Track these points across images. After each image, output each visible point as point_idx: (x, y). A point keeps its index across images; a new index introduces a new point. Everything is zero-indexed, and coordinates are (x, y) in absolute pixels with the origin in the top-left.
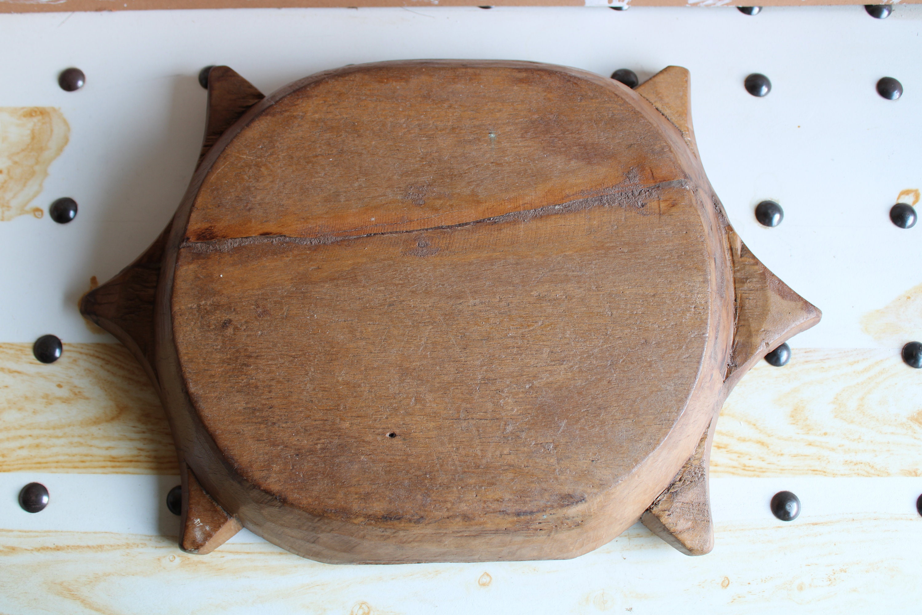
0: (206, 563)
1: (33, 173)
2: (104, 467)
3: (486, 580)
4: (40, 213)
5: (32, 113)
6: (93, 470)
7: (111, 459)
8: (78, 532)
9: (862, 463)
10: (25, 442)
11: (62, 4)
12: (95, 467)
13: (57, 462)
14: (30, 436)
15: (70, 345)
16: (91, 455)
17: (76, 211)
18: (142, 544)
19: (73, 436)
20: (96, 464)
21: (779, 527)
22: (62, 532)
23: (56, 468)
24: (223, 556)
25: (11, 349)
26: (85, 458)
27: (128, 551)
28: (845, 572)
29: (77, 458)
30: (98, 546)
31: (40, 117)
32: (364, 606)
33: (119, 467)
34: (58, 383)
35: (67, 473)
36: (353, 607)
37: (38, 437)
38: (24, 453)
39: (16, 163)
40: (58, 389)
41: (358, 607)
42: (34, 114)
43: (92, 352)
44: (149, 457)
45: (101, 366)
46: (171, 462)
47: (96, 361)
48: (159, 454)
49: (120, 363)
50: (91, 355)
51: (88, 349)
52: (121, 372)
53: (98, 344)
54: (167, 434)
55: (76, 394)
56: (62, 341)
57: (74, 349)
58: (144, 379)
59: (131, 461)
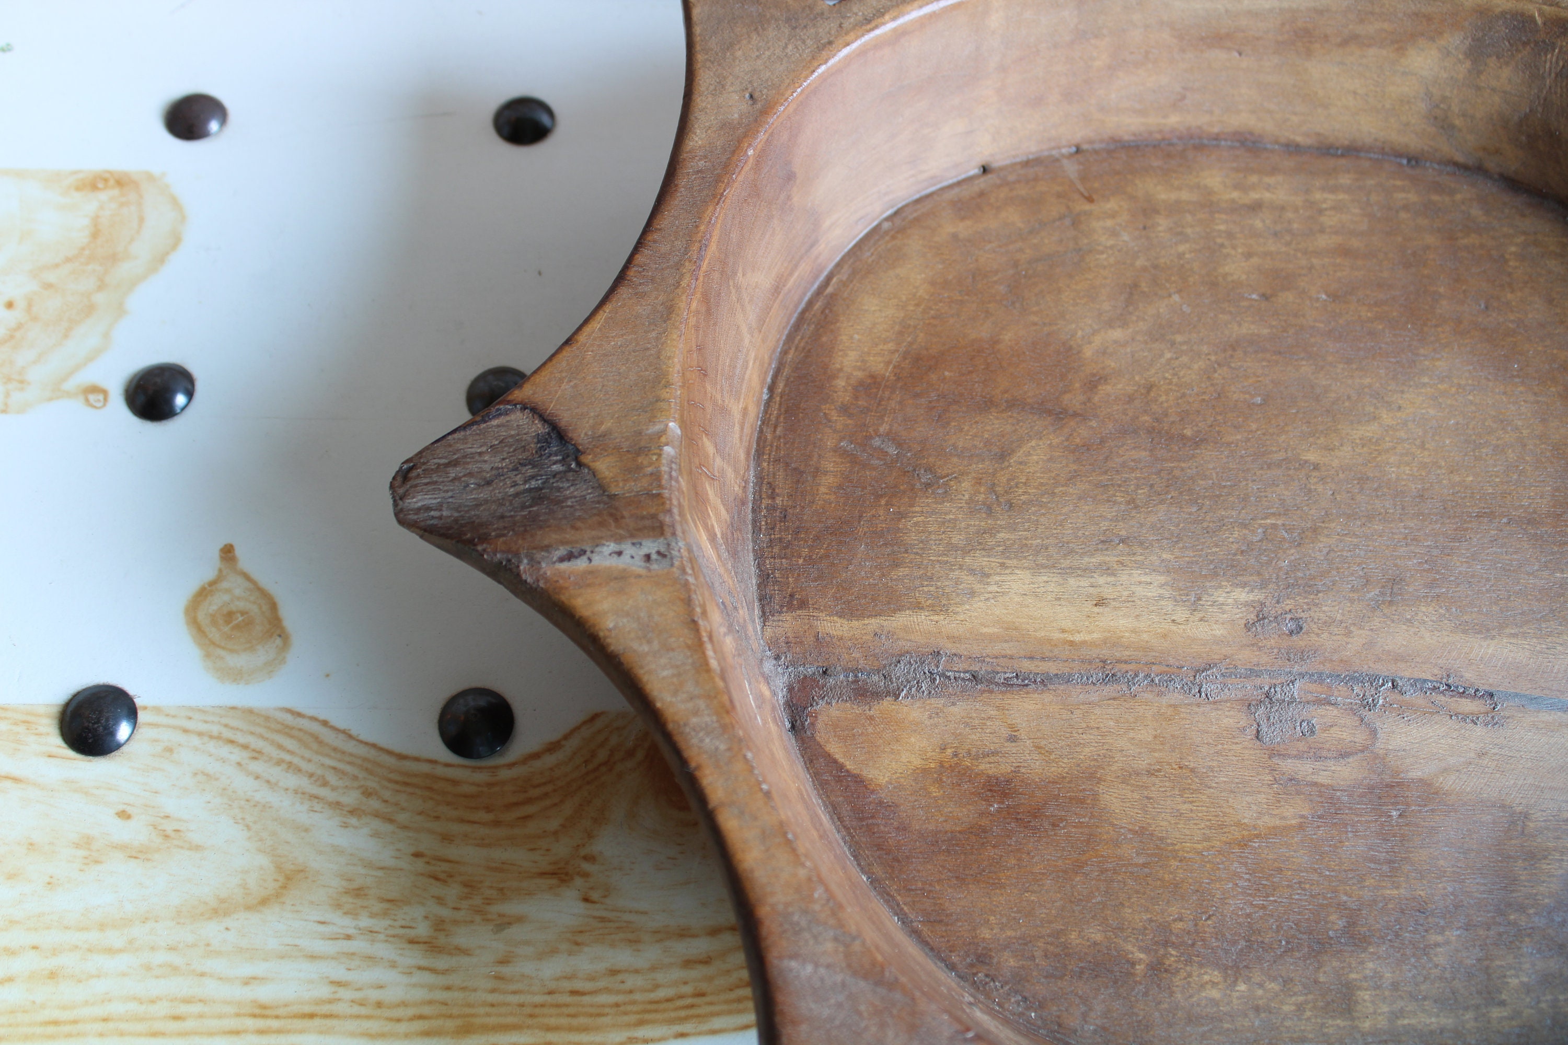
1: (89, 309)
2: (236, 1033)
4: (101, 397)
5: (96, 182)
7: (257, 1011)
10: (19, 965)
12: (210, 1034)
13: (105, 1020)
14: (35, 948)
15: (157, 710)
16: (200, 1001)
17: (190, 394)
19: (153, 948)
20: (214, 1024)
23: (101, 1035)
26: (183, 1009)
29: (162, 1009)
31: (116, 192)
33: (277, 1032)
34: (121, 807)
37: (55, 951)
38: (14, 995)
39: (48, 286)
40: (119, 822)
42: (100, 185)
43: (215, 729)
44: (361, 1005)
45: (239, 764)
46: (421, 1017)
47: (225, 751)
48: (392, 994)
49: (288, 757)
50: (211, 737)
51: (206, 722)
52: (292, 781)
53: (233, 708)
54: (412, 942)
55: (167, 836)
56: (138, 702)
57: (171, 721)
58: (351, 798)
59: (312, 1016)
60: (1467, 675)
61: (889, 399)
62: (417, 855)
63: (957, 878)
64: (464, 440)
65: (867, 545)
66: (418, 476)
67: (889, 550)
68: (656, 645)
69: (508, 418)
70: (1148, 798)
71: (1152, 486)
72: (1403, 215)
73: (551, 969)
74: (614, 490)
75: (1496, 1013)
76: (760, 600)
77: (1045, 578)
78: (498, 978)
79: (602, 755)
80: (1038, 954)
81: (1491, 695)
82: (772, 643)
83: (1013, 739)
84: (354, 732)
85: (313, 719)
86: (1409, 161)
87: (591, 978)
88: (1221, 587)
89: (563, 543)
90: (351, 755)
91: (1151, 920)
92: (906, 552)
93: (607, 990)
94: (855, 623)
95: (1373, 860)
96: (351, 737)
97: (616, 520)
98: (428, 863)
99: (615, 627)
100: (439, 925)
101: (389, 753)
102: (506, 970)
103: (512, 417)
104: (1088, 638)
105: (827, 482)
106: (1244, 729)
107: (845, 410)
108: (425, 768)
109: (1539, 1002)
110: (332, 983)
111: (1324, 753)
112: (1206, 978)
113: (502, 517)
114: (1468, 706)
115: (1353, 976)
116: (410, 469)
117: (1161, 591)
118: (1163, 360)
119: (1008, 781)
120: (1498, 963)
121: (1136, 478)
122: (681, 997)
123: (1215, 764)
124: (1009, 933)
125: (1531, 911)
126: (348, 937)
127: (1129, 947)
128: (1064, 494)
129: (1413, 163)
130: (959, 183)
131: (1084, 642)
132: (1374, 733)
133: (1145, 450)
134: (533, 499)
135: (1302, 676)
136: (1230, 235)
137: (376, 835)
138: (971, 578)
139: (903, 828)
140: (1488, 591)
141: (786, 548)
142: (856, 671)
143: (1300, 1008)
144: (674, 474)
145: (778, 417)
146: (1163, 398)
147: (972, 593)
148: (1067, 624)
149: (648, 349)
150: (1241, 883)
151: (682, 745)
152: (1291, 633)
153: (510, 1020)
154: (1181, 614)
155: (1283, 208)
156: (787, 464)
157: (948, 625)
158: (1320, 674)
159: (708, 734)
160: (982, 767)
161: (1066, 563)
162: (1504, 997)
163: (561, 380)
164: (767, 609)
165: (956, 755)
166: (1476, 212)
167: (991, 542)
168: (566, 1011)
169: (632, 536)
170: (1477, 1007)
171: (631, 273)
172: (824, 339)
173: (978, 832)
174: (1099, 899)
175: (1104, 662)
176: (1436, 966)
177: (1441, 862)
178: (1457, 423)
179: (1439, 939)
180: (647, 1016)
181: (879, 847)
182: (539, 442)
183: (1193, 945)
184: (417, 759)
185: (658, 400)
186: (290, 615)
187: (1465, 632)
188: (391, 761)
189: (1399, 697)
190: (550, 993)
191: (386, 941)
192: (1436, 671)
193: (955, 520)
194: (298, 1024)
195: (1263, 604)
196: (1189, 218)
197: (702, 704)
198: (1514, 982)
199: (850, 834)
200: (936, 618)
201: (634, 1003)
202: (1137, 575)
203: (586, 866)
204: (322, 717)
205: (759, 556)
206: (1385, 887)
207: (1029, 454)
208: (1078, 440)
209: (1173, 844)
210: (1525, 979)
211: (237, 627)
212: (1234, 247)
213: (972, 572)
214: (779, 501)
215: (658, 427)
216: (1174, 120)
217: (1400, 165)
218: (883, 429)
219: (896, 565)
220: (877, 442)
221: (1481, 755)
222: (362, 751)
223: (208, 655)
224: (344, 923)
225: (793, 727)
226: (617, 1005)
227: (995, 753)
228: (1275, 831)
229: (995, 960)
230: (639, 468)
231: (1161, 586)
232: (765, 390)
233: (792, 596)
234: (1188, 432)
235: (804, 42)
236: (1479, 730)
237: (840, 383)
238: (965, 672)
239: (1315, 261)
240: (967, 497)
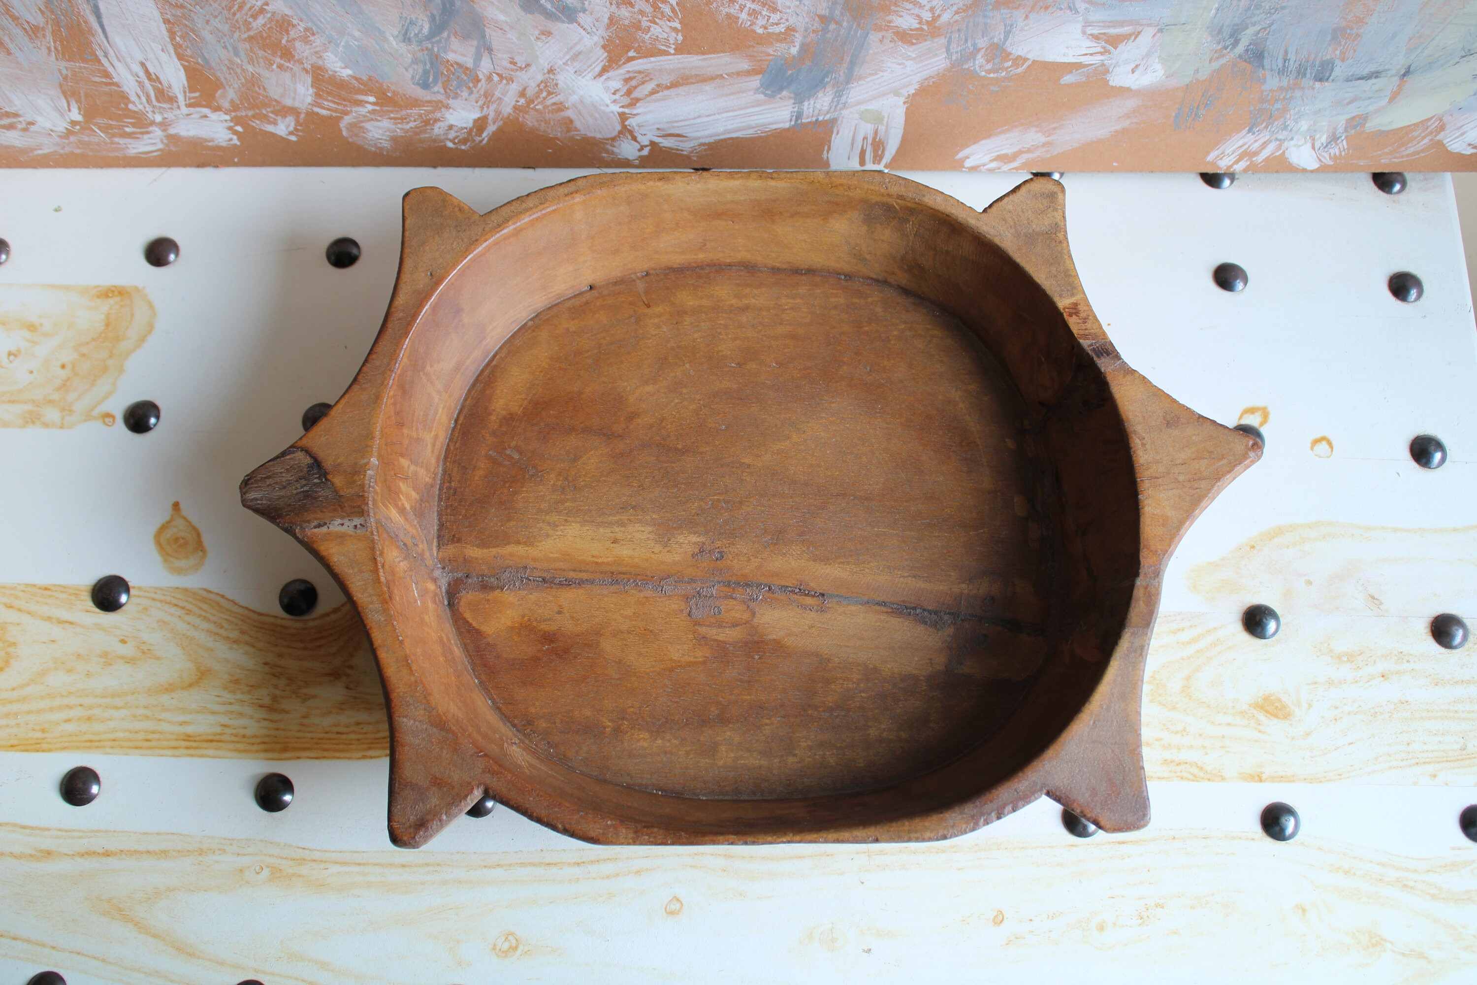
0: (303, 876)
1: (105, 369)
2: (176, 748)
3: (675, 906)
4: (111, 420)
5: (107, 293)
6: (162, 752)
7: (186, 738)
8: (135, 833)
9: (1186, 763)
10: (73, 714)
11: (155, 156)
12: (164, 748)
13: (114, 740)
14: (81, 705)
15: (140, 588)
16: (159, 732)
17: (158, 417)
18: (219, 849)
19: (137, 707)
20: (165, 743)
21: (1072, 846)
22: (114, 831)
23: (112, 747)
24: (326, 868)
25: (62, 592)
26: (151, 736)
27: (200, 858)
28: (1163, 907)
29: (141, 736)
30: (162, 852)
31: (118, 299)
32: (510, 938)
33: (196, 748)
34: (122, 638)
35: (127, 754)
36: (496, 940)
37: (91, 707)
38: (70, 727)
39: (83, 355)
40: (121, 645)
41: (503, 939)
42: (110, 295)
43: (168, 599)
44: (236, 736)
45: (180, 617)
46: (264, 743)
47: (173, 610)
48: (248, 732)
49: (204, 613)
50: (166, 603)
51: (164, 595)
52: (206, 625)
53: (177, 588)
54: (261, 706)
55: (144, 653)
56: (130, 584)
57: (147, 595)
58: (234, 635)
59: (211, 741)
60: (811, 584)
61: (519, 427)
62: (266, 664)
63: (522, 682)
64: (273, 466)
65: (496, 508)
66: (252, 483)
67: (507, 512)
68: (356, 570)
69: (294, 455)
70: (626, 645)
71: (654, 477)
72: (833, 312)
73: (327, 722)
74: (342, 493)
75: (791, 760)
76: (438, 538)
77: (587, 528)
78: (302, 725)
80: (558, 721)
81: (823, 595)
82: (442, 561)
83: (559, 612)
84: (237, 601)
85: (217, 594)
86: (845, 277)
87: (347, 726)
88: (682, 534)
89: (316, 519)
90: (235, 613)
91: (617, 707)
92: (516, 513)
93: (355, 732)
94: (485, 551)
95: (740, 680)
96: (235, 604)
97: (342, 508)
98: (271, 668)
99: (338, 561)
100: (275, 699)
101: (254, 612)
102: (306, 721)
103: (296, 455)
104: (605, 560)
105: (480, 473)
106: (683, 610)
107: (494, 434)
108: (271, 620)
109: (815, 754)
110: (222, 725)
111: (724, 624)
112: (641, 736)
113: (290, 505)
114: (809, 601)
115: (719, 738)
116: (249, 479)
117: (649, 536)
118: (673, 404)
119: (555, 634)
120: (797, 735)
121: (646, 472)
123: (664, 628)
124: (545, 710)
125: (821, 709)
126: (231, 704)
127: (604, 720)
128: (605, 481)
129: (848, 278)
130: (575, 296)
131: (603, 563)
132: (753, 614)
133: (654, 456)
134: (305, 496)
135: (719, 582)
136: (726, 327)
137: (246, 653)
138: (548, 527)
139: (498, 657)
140: (833, 538)
141: (454, 510)
142: (483, 576)
143: (688, 753)
144: (371, 484)
145: (458, 437)
146: (669, 426)
147: (548, 536)
148: (595, 553)
149: (364, 419)
150: (667, 690)
151: (364, 618)
152: (717, 559)
153: (306, 745)
154: (658, 548)
155: (761, 309)
156: (460, 464)
157: (532, 552)
158: (729, 582)
159: (376, 613)
160: (542, 627)
161: (599, 520)
162: (797, 752)
163: (321, 436)
164: (441, 543)
165: (529, 620)
166: (879, 309)
167: (562, 508)
168: (334, 742)
169: (349, 516)
170: (782, 756)
171: (360, 377)
172: (487, 392)
173: (535, 660)
174: (592, 695)
175: (612, 573)
176: (764, 735)
177: (777, 683)
178: (837, 441)
179: (768, 721)
180: (373, 746)
181: (485, 666)
182: (309, 467)
183: (637, 720)
184: (268, 615)
185: (367, 446)
186: (207, 540)
187: (814, 560)
188: (255, 616)
189: (771, 595)
190: (327, 733)
191: (249, 706)
192: (794, 582)
193: (544, 495)
194: (205, 744)
195: (704, 544)
196: (704, 316)
197: (375, 598)
198: (804, 744)
199: (471, 658)
200: (526, 548)
201: (366, 739)
202: (637, 526)
203: (349, 671)
204: (221, 593)
205: (440, 514)
206: (744, 695)
207: (589, 459)
208: (617, 451)
209: (635, 669)
210: (811, 744)
211: (180, 546)
212: (727, 335)
213: (549, 524)
214: (453, 484)
215: (366, 461)
216: (701, 256)
217: (840, 279)
218: (513, 444)
219: (509, 520)
220: (508, 452)
221: (811, 627)
222: (240, 611)
223: (165, 560)
224: (228, 697)
225: (449, 604)
226: (359, 740)
227: (549, 620)
228: (689, 664)
229: (536, 723)
230: (354, 482)
231: (649, 533)
232: (453, 422)
233: (454, 536)
234: (679, 446)
235: (463, 240)
236: (813, 614)
237: (493, 418)
238: (539, 577)
239: (773, 343)
240: (552, 483)
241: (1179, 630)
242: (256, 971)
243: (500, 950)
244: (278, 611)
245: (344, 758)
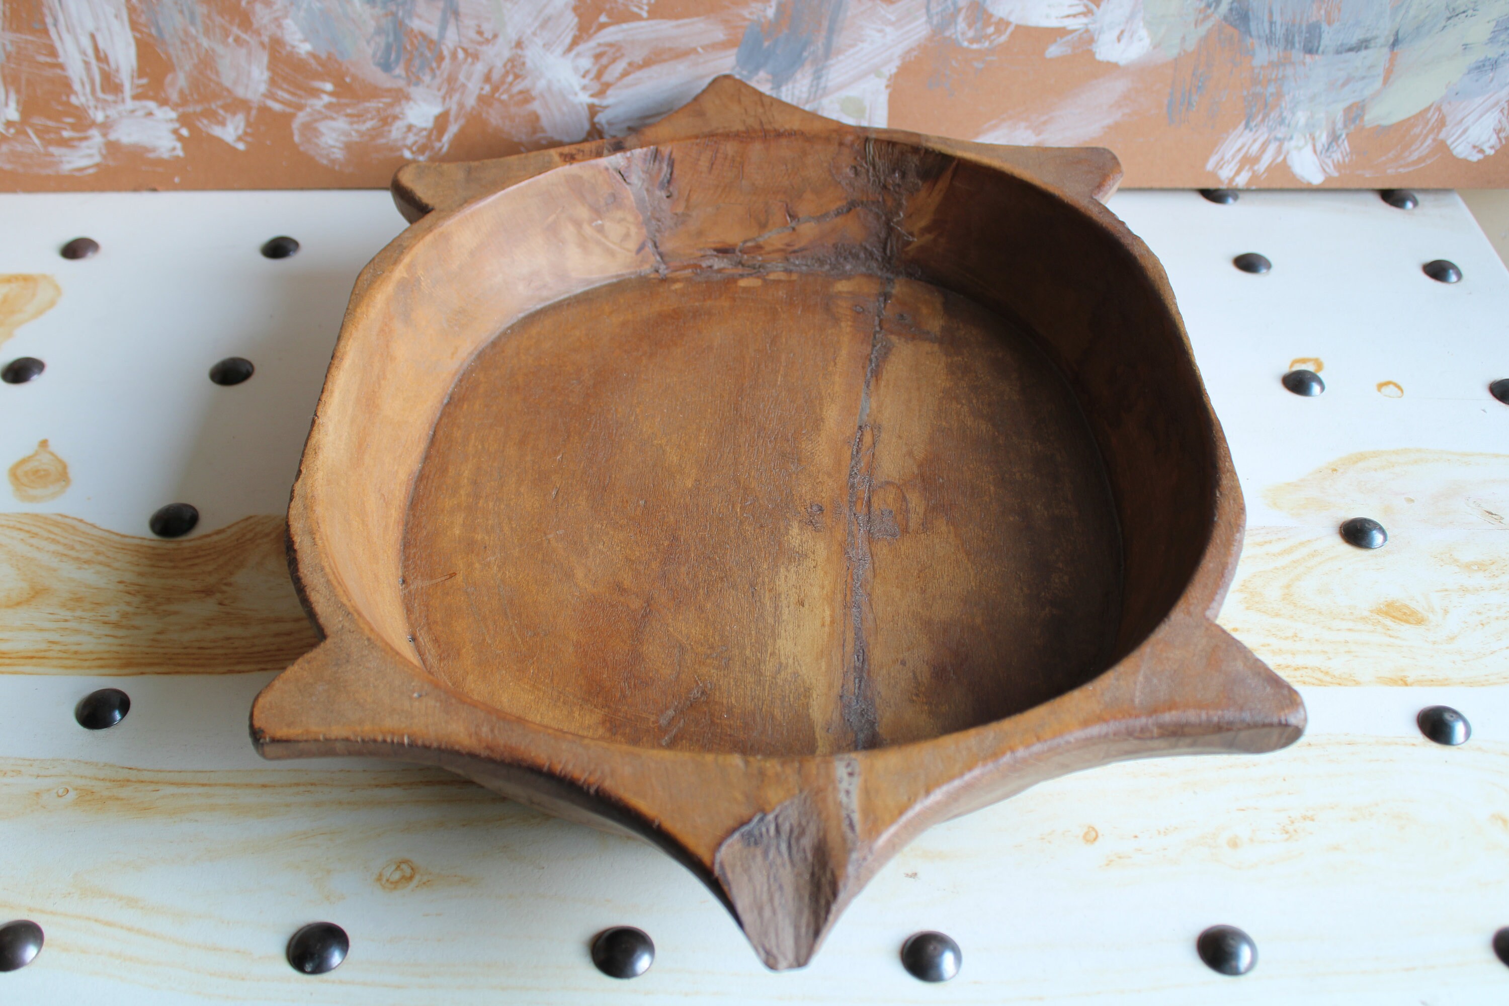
0: (122, 799)
5: (10, 279)
9: (1306, 668)
11: (90, 175)
17: (40, 372)
18: (12, 771)
24: (157, 789)
28: (1313, 820)
31: (21, 283)
32: (404, 866)
36: (384, 868)
41: (394, 867)
42: (13, 280)
43: (12, 524)
44: (64, 652)
45: (22, 540)
46: (101, 659)
48: (83, 648)
49: (53, 536)
50: (9, 528)
51: (8, 520)
52: (53, 547)
53: (26, 514)
54: (105, 623)
58: (87, 556)
59: (32, 658)
62: (120, 582)
73: (188, 637)
78: (155, 640)
79: (250, 535)
84: (99, 525)
85: (75, 519)
87: (214, 641)
90: (93, 535)
93: (222, 647)
96: (95, 527)
98: (126, 586)
100: (125, 615)
101: (117, 534)
102: (160, 637)
108: (136, 541)
110: (49, 642)
122: (268, 651)
126: (66, 621)
137: (97, 572)
153: (156, 660)
168: (193, 656)
184: (133, 537)
188: (117, 538)
190: (186, 648)
191: (89, 623)
194: (23, 661)
203: (225, 588)
204: (80, 518)
211: (40, 478)
222: (100, 533)
223: (18, 490)
224: (64, 613)
226: (226, 654)
241: (1266, 542)
242: (30, 910)
243: (388, 880)
244: (147, 532)
245: (203, 673)
